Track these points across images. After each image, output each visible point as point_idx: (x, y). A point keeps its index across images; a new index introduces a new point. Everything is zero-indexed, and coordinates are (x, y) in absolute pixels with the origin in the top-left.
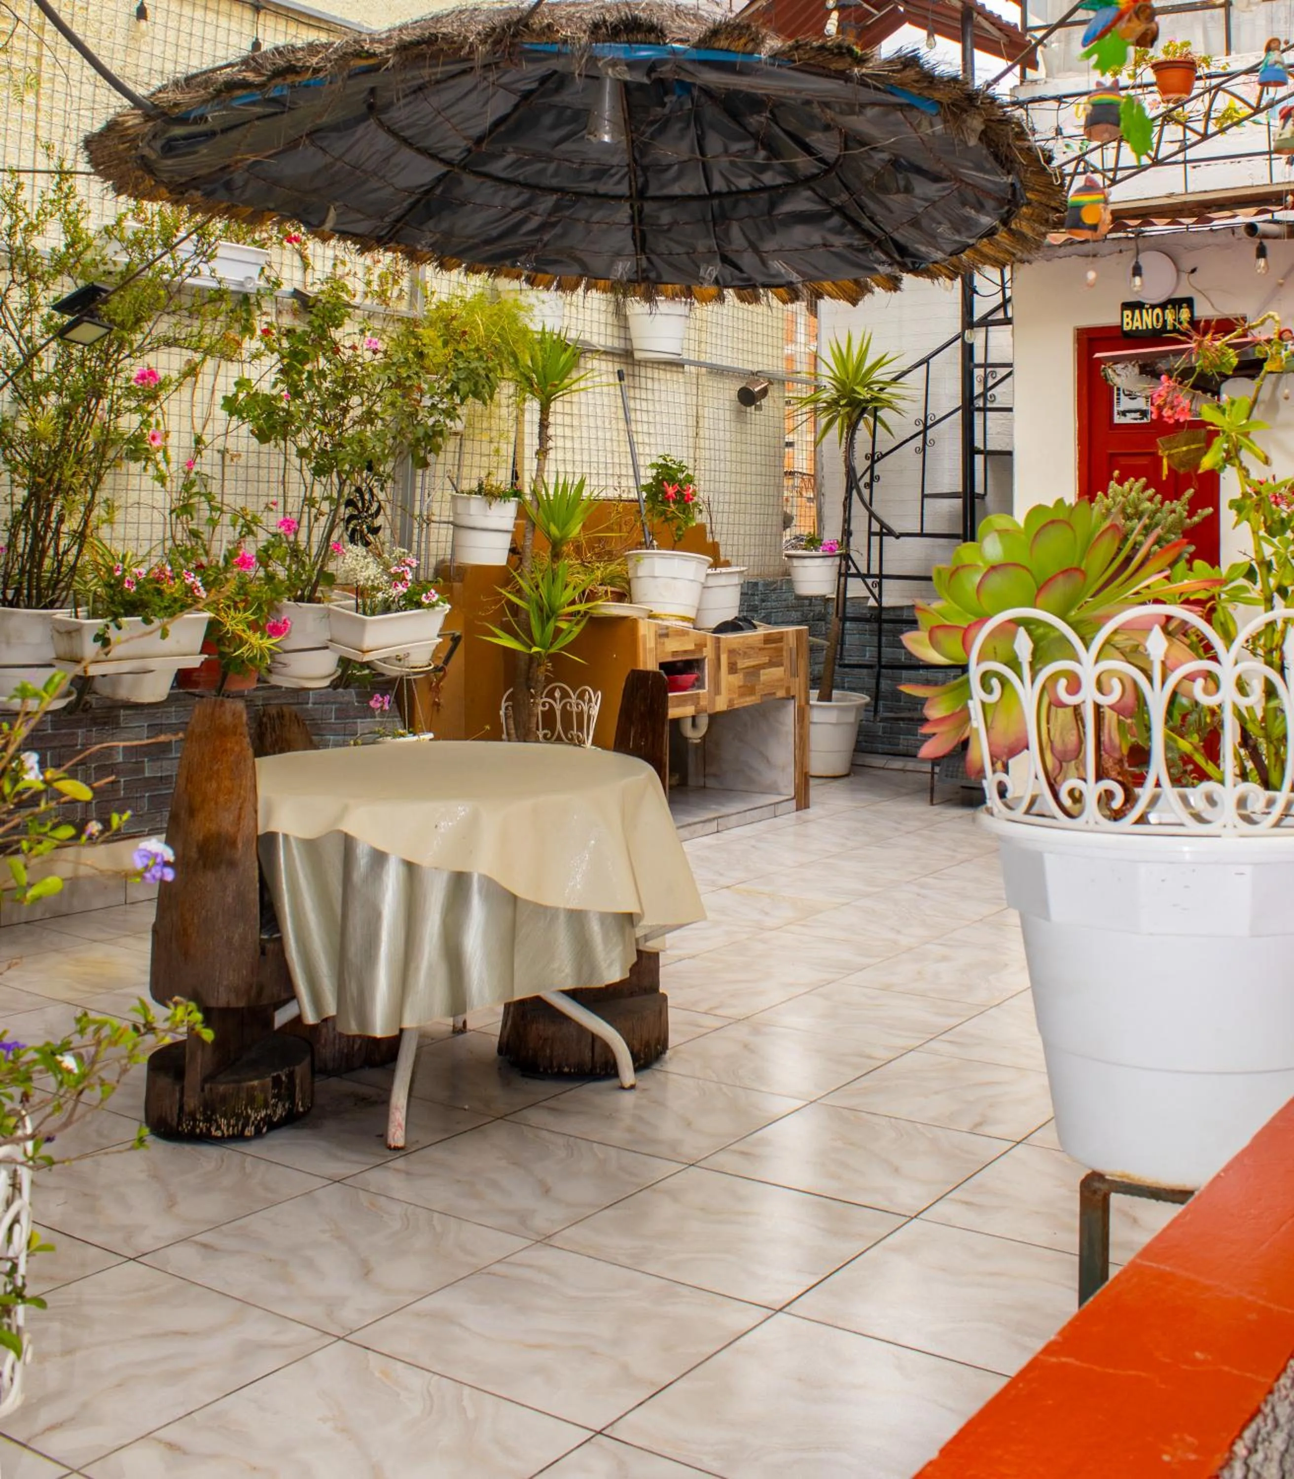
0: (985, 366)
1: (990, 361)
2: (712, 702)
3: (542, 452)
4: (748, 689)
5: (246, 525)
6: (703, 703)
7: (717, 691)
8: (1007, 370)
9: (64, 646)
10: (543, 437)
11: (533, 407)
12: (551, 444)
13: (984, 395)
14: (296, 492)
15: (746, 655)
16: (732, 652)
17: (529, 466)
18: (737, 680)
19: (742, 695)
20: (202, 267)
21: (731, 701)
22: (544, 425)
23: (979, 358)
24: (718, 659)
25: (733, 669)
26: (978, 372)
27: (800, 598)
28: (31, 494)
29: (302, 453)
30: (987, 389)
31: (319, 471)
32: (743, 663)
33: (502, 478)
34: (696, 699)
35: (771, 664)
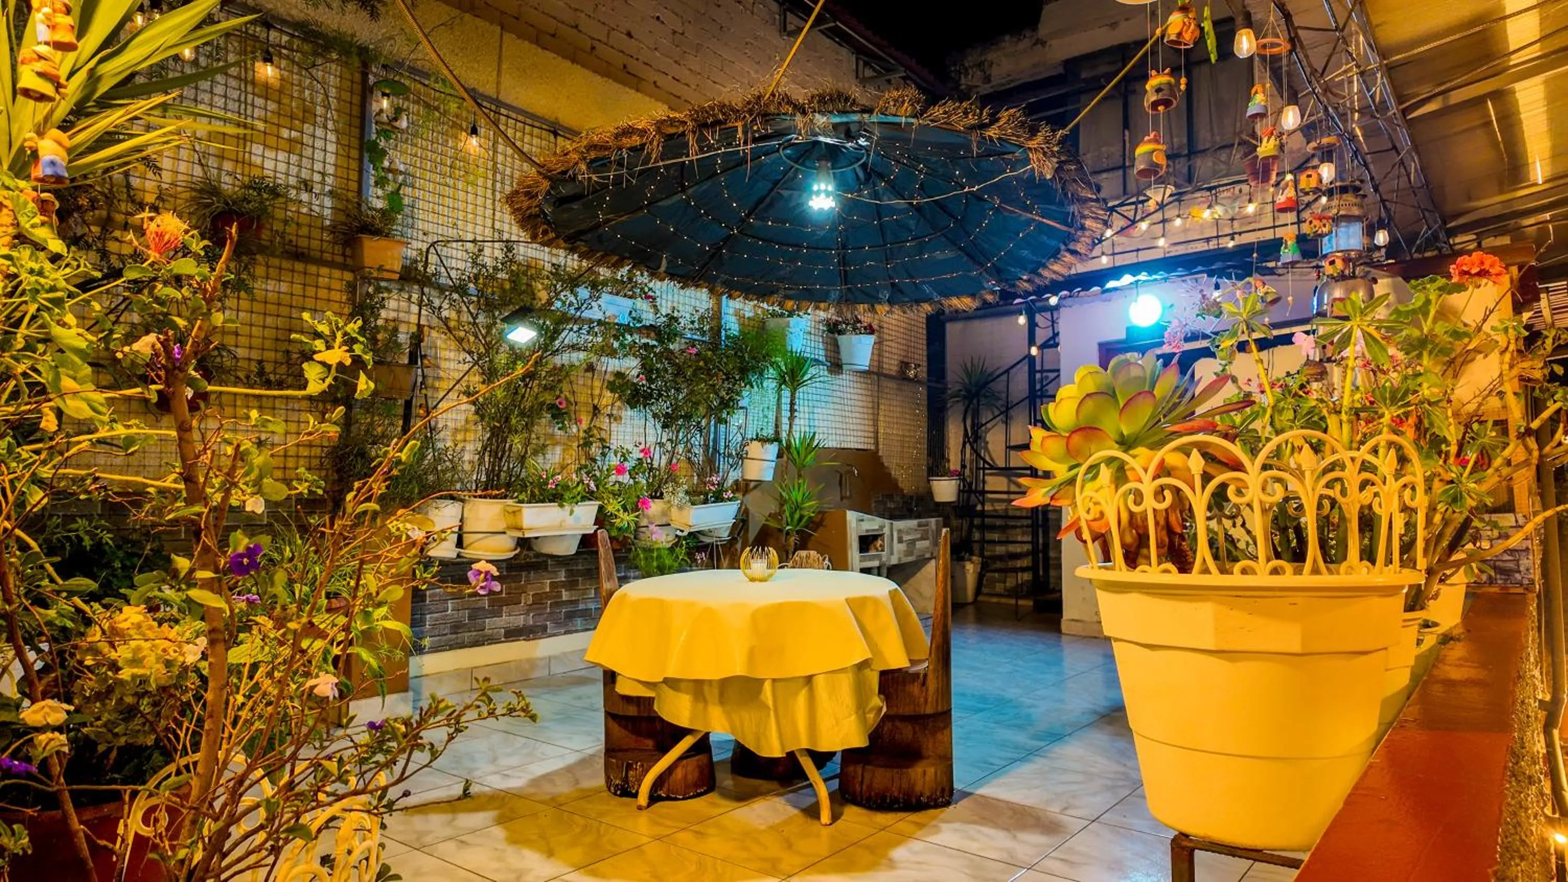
0: (1042, 371)
1: (1046, 367)
2: (889, 559)
3: (792, 418)
4: (909, 553)
5: (623, 455)
6: (884, 559)
7: (892, 553)
8: (1056, 374)
9: (511, 520)
10: (792, 411)
11: (786, 393)
12: (796, 414)
13: (1041, 390)
14: (651, 439)
15: (908, 533)
16: (900, 531)
17: (785, 427)
18: (903, 547)
19: (906, 556)
20: (593, 304)
21: (900, 559)
22: (792, 404)
23: (1038, 368)
24: (892, 535)
25: (900, 541)
26: (1038, 376)
27: (939, 504)
28: (492, 435)
29: (655, 416)
30: (1043, 386)
31: (665, 426)
32: (906, 538)
33: (769, 431)
34: (879, 557)
35: (922, 539)
